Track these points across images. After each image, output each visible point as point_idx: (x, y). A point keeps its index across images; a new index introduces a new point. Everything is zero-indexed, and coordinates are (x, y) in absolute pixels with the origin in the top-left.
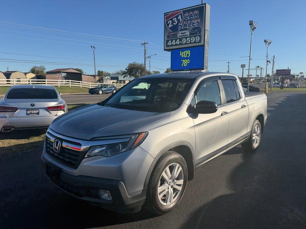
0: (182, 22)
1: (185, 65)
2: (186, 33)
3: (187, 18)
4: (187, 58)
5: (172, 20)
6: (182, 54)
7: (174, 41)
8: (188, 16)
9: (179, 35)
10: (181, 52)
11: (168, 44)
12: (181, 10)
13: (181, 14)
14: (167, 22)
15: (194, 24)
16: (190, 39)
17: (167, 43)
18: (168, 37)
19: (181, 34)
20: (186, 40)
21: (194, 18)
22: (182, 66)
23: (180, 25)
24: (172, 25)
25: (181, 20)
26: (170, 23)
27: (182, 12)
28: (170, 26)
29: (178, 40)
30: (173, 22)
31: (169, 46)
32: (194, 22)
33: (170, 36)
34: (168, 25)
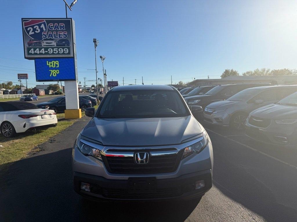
0: (46, 31)
1: (54, 75)
2: (52, 43)
3: (52, 29)
4: (55, 69)
5: (33, 27)
6: (50, 64)
7: (38, 49)
8: (53, 27)
9: (43, 44)
10: (47, 62)
11: (30, 52)
12: (44, 20)
13: (44, 23)
14: (26, 28)
15: (60, 36)
16: (58, 50)
17: (28, 51)
18: (30, 44)
19: (46, 43)
20: (53, 50)
21: (60, 29)
22: (51, 76)
23: (44, 34)
24: (33, 33)
25: (44, 30)
26: (30, 29)
27: (45, 21)
28: (31, 33)
29: (43, 49)
30: (34, 30)
31: (31, 54)
32: (61, 34)
33: (32, 44)
34: (28, 32)
